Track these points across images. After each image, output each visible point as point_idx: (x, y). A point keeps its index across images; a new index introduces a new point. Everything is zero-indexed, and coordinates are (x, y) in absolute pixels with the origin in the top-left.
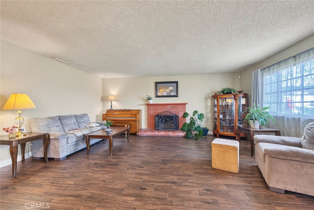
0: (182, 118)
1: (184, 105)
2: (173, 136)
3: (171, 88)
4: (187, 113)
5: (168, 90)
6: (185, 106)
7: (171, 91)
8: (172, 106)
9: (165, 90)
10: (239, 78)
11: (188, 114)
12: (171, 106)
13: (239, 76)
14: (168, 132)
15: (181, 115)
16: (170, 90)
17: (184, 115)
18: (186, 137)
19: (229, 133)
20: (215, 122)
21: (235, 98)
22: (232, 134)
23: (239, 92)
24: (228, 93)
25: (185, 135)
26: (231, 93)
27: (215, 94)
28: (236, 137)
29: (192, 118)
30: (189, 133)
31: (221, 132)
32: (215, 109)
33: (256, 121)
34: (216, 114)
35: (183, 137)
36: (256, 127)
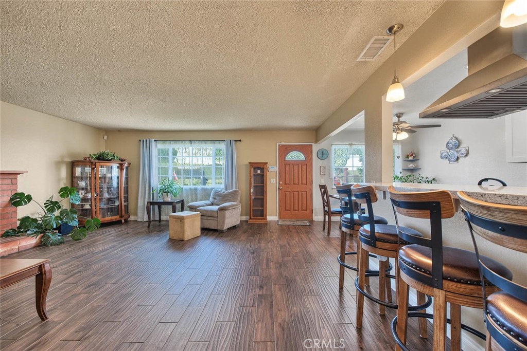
0: (6, 206)
1: (12, 176)
4: (23, 193)
6: (16, 179)
10: (106, 138)
11: (29, 195)
13: (105, 136)
17: (12, 199)
18: (42, 245)
19: (109, 218)
20: (83, 206)
21: (121, 167)
22: (116, 218)
23: (122, 160)
24: (107, 160)
25: (42, 242)
26: (111, 160)
27: (85, 159)
28: (121, 220)
29: (51, 202)
30: (49, 234)
31: (100, 218)
32: (82, 184)
33: (169, 194)
34: (83, 192)
35: (34, 247)
36: (169, 199)
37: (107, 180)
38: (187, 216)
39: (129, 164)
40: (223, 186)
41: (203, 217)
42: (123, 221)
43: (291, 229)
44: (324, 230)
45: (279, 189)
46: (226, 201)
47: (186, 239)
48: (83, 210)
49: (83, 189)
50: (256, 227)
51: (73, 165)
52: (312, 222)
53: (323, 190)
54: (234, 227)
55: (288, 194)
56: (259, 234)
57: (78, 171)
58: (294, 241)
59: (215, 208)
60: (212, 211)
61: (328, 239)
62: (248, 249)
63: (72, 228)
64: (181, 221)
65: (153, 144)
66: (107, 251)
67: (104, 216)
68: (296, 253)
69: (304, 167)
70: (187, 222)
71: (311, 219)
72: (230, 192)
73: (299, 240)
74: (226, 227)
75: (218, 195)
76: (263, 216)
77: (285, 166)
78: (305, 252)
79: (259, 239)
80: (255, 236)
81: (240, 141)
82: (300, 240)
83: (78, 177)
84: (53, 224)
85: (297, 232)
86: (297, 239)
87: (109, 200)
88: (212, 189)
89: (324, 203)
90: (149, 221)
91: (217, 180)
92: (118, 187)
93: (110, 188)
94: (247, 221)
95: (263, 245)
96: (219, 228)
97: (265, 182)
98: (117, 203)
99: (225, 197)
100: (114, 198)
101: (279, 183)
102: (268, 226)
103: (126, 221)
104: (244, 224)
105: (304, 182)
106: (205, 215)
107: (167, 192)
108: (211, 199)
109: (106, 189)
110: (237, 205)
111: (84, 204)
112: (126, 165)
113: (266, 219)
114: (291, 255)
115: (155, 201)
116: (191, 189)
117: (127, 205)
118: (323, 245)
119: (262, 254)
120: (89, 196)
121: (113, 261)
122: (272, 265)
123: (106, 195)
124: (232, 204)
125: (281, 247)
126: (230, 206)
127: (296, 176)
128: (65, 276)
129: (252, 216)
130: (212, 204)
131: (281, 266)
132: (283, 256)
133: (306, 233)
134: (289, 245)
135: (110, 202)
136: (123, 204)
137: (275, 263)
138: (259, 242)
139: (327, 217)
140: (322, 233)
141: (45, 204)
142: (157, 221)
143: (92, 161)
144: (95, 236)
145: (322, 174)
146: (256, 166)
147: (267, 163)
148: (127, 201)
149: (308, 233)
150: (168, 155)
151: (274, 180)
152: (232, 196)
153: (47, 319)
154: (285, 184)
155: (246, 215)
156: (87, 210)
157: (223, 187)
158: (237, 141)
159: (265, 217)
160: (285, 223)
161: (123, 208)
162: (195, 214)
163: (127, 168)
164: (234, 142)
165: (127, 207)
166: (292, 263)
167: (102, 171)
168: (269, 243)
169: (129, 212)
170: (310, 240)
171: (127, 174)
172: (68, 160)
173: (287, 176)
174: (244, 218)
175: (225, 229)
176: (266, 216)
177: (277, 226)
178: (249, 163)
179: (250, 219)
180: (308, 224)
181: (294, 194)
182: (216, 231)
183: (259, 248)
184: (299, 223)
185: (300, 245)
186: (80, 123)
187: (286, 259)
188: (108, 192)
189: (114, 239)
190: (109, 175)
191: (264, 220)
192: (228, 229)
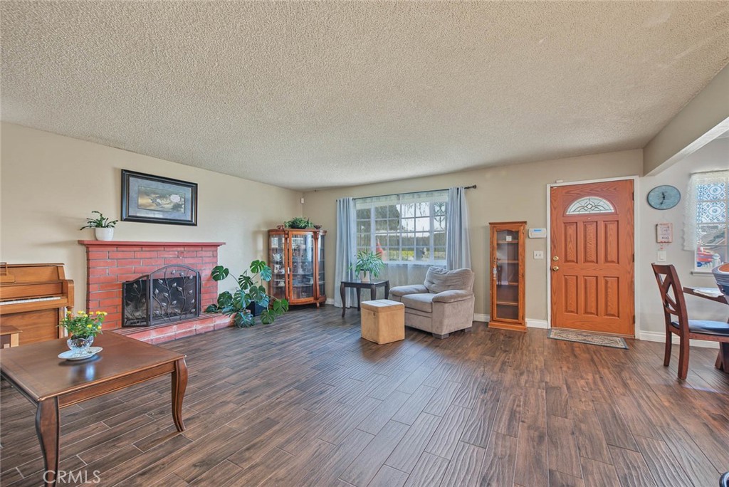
0: (208, 280)
1: (213, 248)
2: (203, 331)
3: (175, 199)
4: (222, 267)
5: (167, 204)
6: (216, 251)
7: (176, 207)
8: (182, 249)
9: (158, 200)
10: (303, 202)
11: (227, 269)
12: (179, 249)
13: (303, 199)
14: (188, 324)
15: (206, 273)
16: (172, 205)
17: (213, 273)
18: (235, 325)
19: (305, 299)
20: (277, 283)
21: (315, 237)
22: (311, 300)
23: (317, 227)
24: (301, 228)
25: (235, 321)
26: (304, 228)
27: (279, 227)
28: (316, 304)
29: (244, 277)
30: (242, 314)
31: (294, 299)
32: (277, 257)
33: (368, 272)
34: (278, 266)
35: (228, 327)
36: (367, 280)
37: (301, 252)
38: (383, 308)
39: (325, 232)
40: (444, 263)
41: (409, 311)
42: (318, 305)
43: (577, 351)
44: (666, 364)
45: (552, 270)
46: (448, 287)
47: (381, 342)
48: (277, 288)
49: (277, 263)
50: (502, 337)
51: (270, 234)
52: (632, 341)
53: (663, 277)
54: (461, 332)
55: (572, 282)
56: (505, 351)
57: (275, 242)
58: (582, 382)
59: (429, 297)
60: (424, 303)
61: (679, 390)
62: (477, 378)
63: (262, 308)
64: (374, 314)
65: (352, 203)
66: (286, 344)
67: (299, 297)
68: (584, 413)
69: (612, 227)
70: (382, 316)
71: (629, 336)
72: (456, 273)
73: (595, 383)
74: (445, 331)
75: (435, 277)
76: (517, 319)
77: (566, 227)
78: (609, 415)
79: (504, 363)
80: (497, 354)
81: (475, 187)
82: (599, 380)
83: (273, 249)
84: (242, 303)
85: (592, 360)
86: (590, 377)
87: (304, 276)
88: (429, 266)
89: (666, 306)
90: (344, 308)
91: (436, 253)
92: (312, 262)
93: (305, 263)
94: (486, 324)
95: (508, 377)
96: (434, 331)
97: (520, 257)
98: (312, 282)
99: (447, 282)
100: (308, 275)
101: (552, 260)
102: (527, 338)
103: (323, 305)
104: (481, 328)
105: (613, 256)
106: (411, 308)
107: (365, 270)
108: (426, 283)
109: (301, 264)
110: (466, 296)
111: (279, 280)
112: (321, 234)
113: (522, 323)
114: (570, 416)
115: (354, 282)
116: (398, 266)
117: (324, 285)
118: (663, 406)
119: (502, 395)
120: (283, 271)
121: (284, 360)
122: (521, 430)
123: (300, 272)
124: (457, 294)
125: (549, 389)
126: (451, 297)
127: (592, 247)
128: (232, 371)
129: (495, 315)
130: (427, 291)
131: (541, 437)
132: (551, 413)
133: (616, 366)
134: (568, 388)
135: (305, 280)
136: (319, 282)
137: (529, 428)
138: (501, 370)
139: (676, 339)
140: (662, 372)
141: (240, 279)
142: (355, 308)
143: (285, 229)
144: (284, 321)
145: (660, 239)
146: (504, 227)
147: (525, 222)
148: (324, 280)
149: (619, 368)
150: (369, 217)
151: (542, 253)
152: (459, 279)
153: (182, 430)
154: (567, 261)
155: (486, 313)
156: (281, 288)
157: (446, 264)
158: (468, 188)
159: (521, 321)
160: (564, 336)
161: (318, 288)
162: (395, 306)
163: (323, 237)
164: (463, 191)
165: (323, 287)
166: (570, 437)
167: (296, 241)
168: (522, 374)
169: (326, 293)
170: (625, 385)
171: (323, 244)
172: (265, 229)
173: (570, 246)
174: (482, 318)
175: (443, 334)
176: (523, 319)
177: (547, 342)
178: (490, 223)
179: (492, 320)
180: (621, 345)
181: (586, 280)
182: (430, 334)
183: (499, 382)
184: (598, 340)
185: (597, 394)
186: (276, 186)
187: (558, 422)
188: (302, 267)
189: (301, 327)
190: (303, 247)
191: (520, 326)
192: (450, 334)
